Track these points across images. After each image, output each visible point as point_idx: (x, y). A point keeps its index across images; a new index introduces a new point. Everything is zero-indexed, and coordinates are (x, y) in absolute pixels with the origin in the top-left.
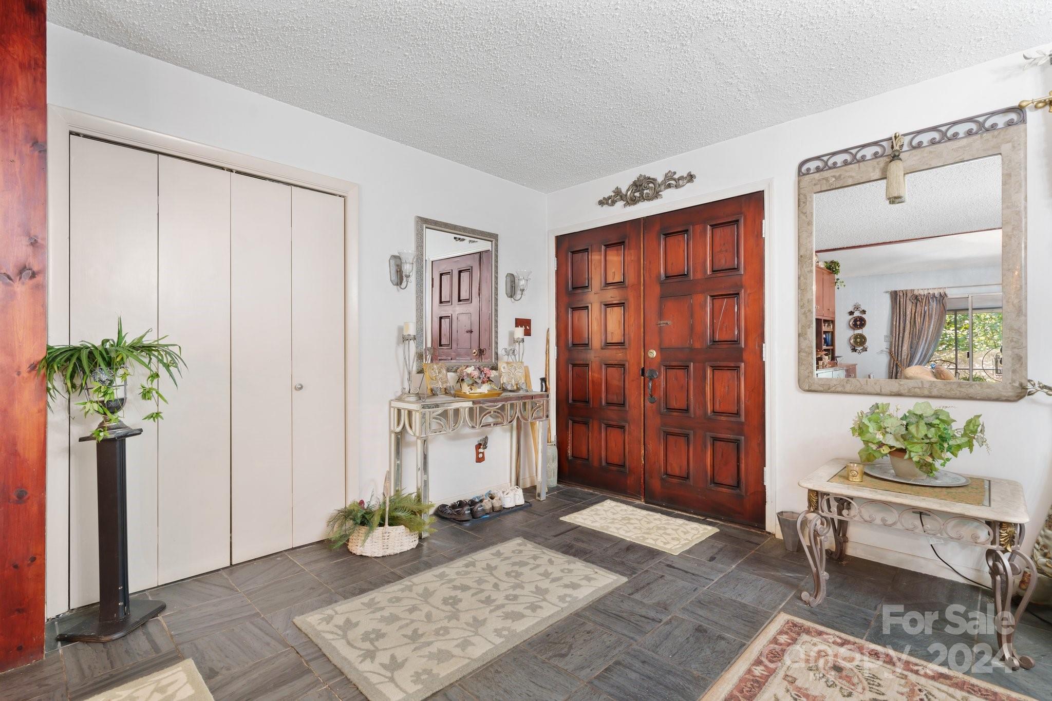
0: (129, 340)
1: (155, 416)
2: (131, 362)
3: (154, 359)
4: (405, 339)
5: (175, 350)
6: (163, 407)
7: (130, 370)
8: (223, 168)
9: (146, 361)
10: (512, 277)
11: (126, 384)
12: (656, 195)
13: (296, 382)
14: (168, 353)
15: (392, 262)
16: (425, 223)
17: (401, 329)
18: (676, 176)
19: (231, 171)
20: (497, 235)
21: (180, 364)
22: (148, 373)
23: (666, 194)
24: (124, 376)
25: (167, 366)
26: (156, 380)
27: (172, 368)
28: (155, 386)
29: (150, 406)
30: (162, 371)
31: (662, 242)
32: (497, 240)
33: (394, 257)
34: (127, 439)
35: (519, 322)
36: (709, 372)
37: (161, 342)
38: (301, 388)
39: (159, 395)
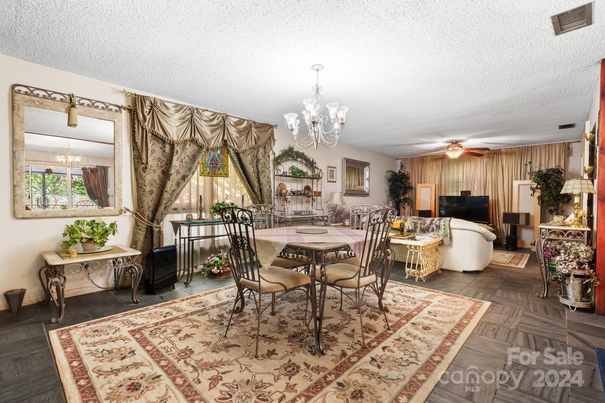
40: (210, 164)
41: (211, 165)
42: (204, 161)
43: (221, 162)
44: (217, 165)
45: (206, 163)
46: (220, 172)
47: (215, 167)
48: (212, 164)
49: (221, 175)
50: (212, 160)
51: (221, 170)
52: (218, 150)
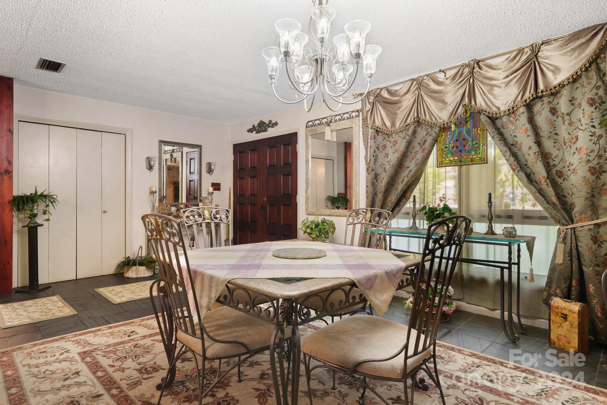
0: (39, 193)
1: (48, 220)
2: (39, 200)
3: (47, 200)
4: (152, 193)
5: (55, 197)
6: (50, 217)
7: (39, 203)
8: (74, 128)
9: (45, 201)
10: (209, 165)
11: (37, 209)
12: (265, 130)
13: (103, 210)
14: (53, 198)
15: (147, 160)
16: (163, 142)
17: (150, 188)
18: (272, 123)
19: (77, 128)
20: (201, 146)
21: (57, 202)
22: (45, 205)
23: (270, 129)
24: (37, 205)
25: (52, 203)
26: (48, 207)
27: (54, 203)
28: (48, 209)
29: (46, 217)
30: (50, 204)
31: (268, 150)
32: (201, 148)
33: (148, 158)
34: (38, 227)
35: (213, 185)
36: (282, 207)
37: (50, 194)
38: (105, 212)
39: (49, 213)
40: (453, 148)
41: (455, 149)
42: (444, 145)
43: (473, 141)
44: (465, 146)
45: (446, 147)
46: (471, 157)
47: (461, 151)
48: (457, 147)
49: (473, 162)
50: (457, 140)
51: (473, 153)
52: (467, 122)
